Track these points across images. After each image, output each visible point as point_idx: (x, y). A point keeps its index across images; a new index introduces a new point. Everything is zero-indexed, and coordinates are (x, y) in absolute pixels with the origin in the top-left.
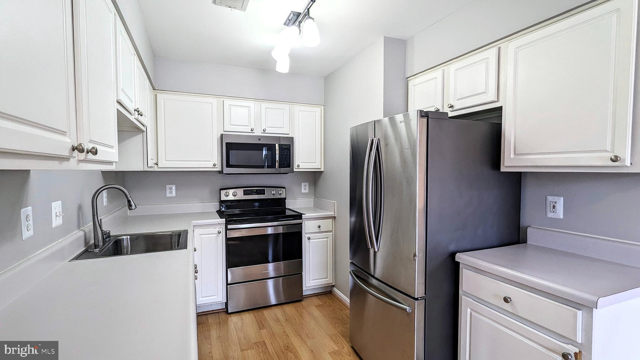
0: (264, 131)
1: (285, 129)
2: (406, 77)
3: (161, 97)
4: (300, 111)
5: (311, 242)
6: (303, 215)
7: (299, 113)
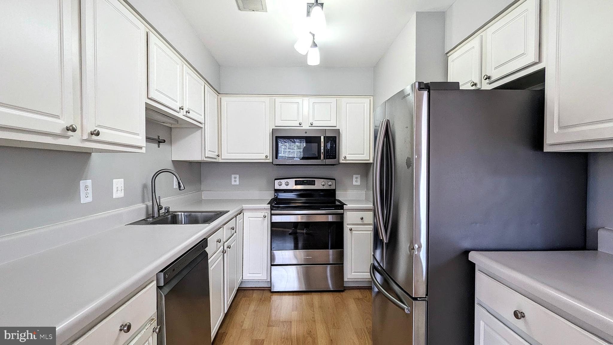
0: (311, 124)
1: (332, 122)
2: (445, 53)
3: (225, 100)
4: (347, 103)
5: (353, 234)
6: (344, 206)
7: (347, 105)
